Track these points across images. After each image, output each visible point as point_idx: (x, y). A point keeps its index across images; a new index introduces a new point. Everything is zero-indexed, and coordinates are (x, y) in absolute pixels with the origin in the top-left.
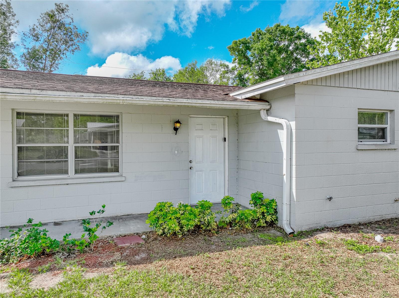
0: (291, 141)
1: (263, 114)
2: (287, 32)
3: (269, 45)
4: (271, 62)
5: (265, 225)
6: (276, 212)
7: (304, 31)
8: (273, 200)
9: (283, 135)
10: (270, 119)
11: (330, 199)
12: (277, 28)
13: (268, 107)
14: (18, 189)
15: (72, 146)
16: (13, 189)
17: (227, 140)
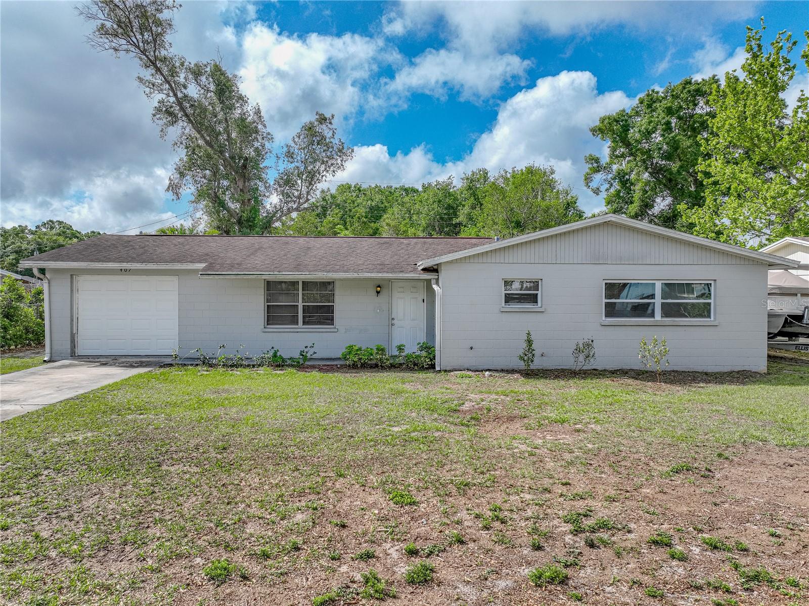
0: (440, 305)
1: (433, 282)
5: (426, 367)
6: (434, 359)
9: (437, 299)
10: (434, 287)
11: (471, 348)
13: (437, 277)
14: (267, 334)
15: (300, 305)
16: (265, 333)
17: (425, 301)
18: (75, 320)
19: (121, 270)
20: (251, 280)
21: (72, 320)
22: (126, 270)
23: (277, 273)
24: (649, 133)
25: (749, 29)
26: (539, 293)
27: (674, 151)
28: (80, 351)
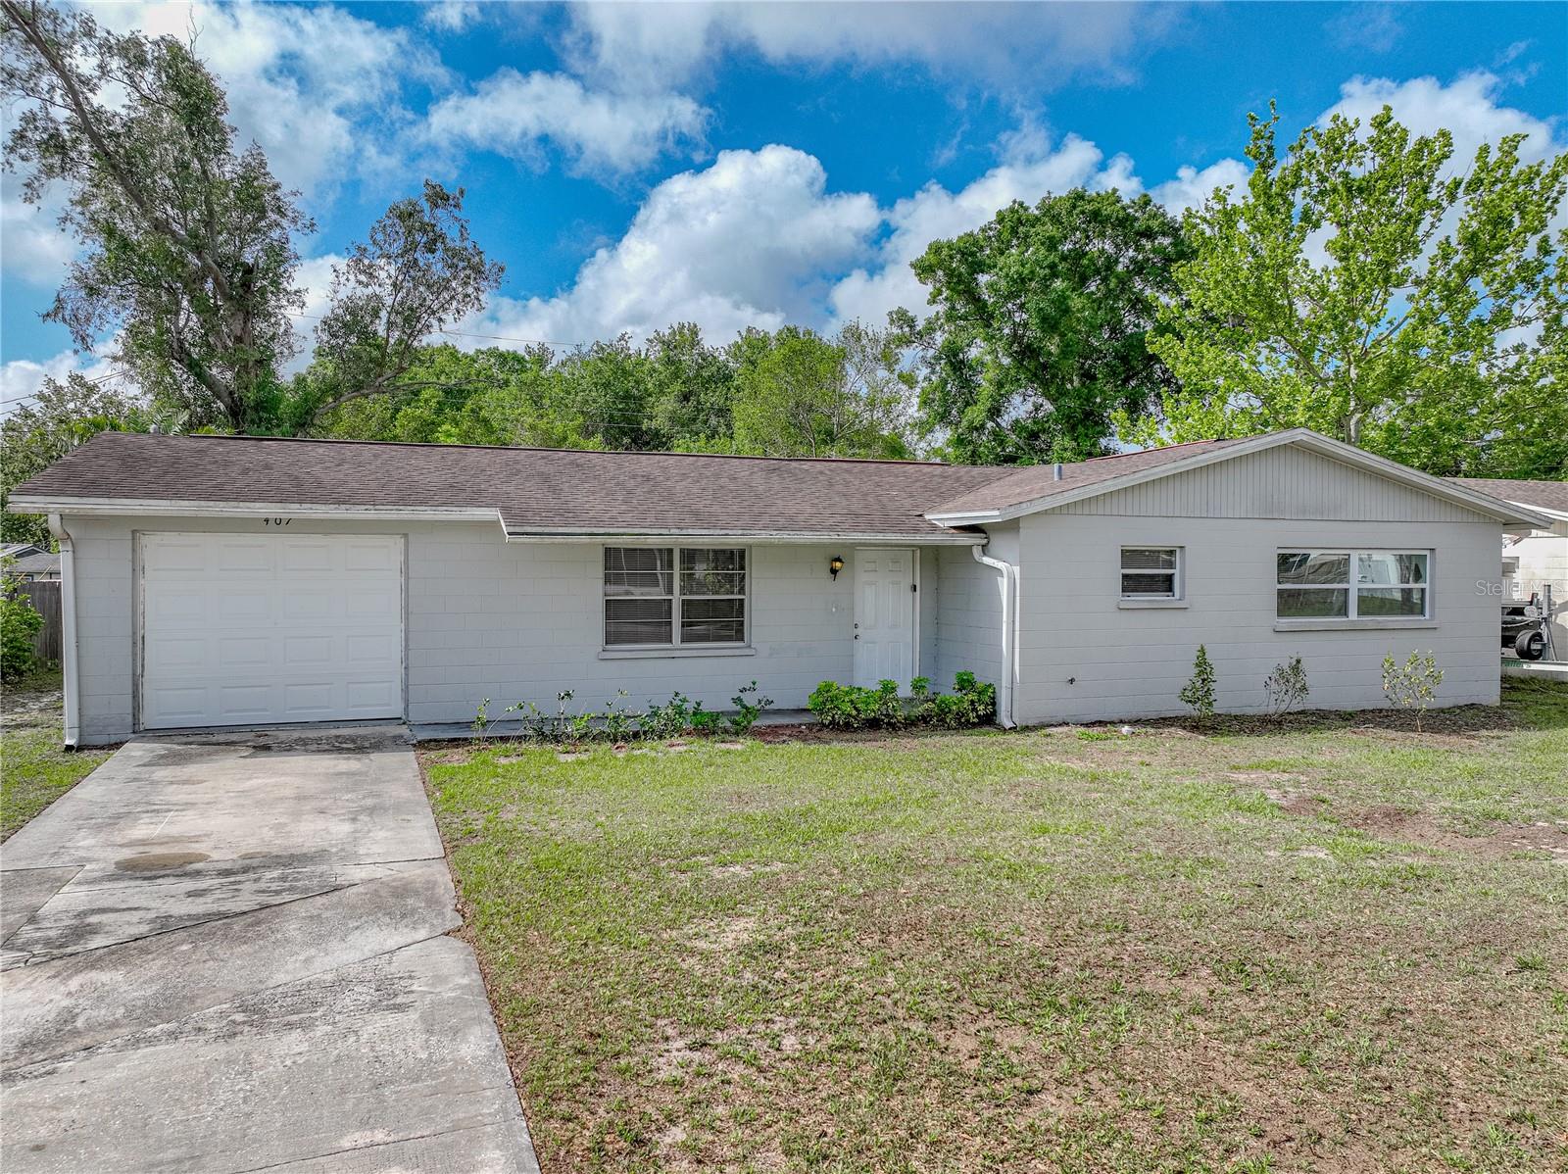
0: (1014, 597)
1: (977, 552)
2: (1108, 217)
3: (1045, 264)
4: (1053, 318)
5: (976, 720)
6: (994, 704)
7: (1163, 215)
8: (990, 686)
9: (1004, 585)
10: (986, 560)
11: (1072, 681)
12: (1074, 207)
13: (985, 541)
14: (609, 663)
15: (677, 599)
16: (603, 663)
17: (918, 588)
18: (140, 642)
19: (267, 520)
20: (573, 545)
21: (134, 643)
22: (278, 522)
23: (677, 531)
24: (1023, 280)
25: (1253, 118)
26: (1176, 572)
27: (1061, 316)
28: (149, 719)
